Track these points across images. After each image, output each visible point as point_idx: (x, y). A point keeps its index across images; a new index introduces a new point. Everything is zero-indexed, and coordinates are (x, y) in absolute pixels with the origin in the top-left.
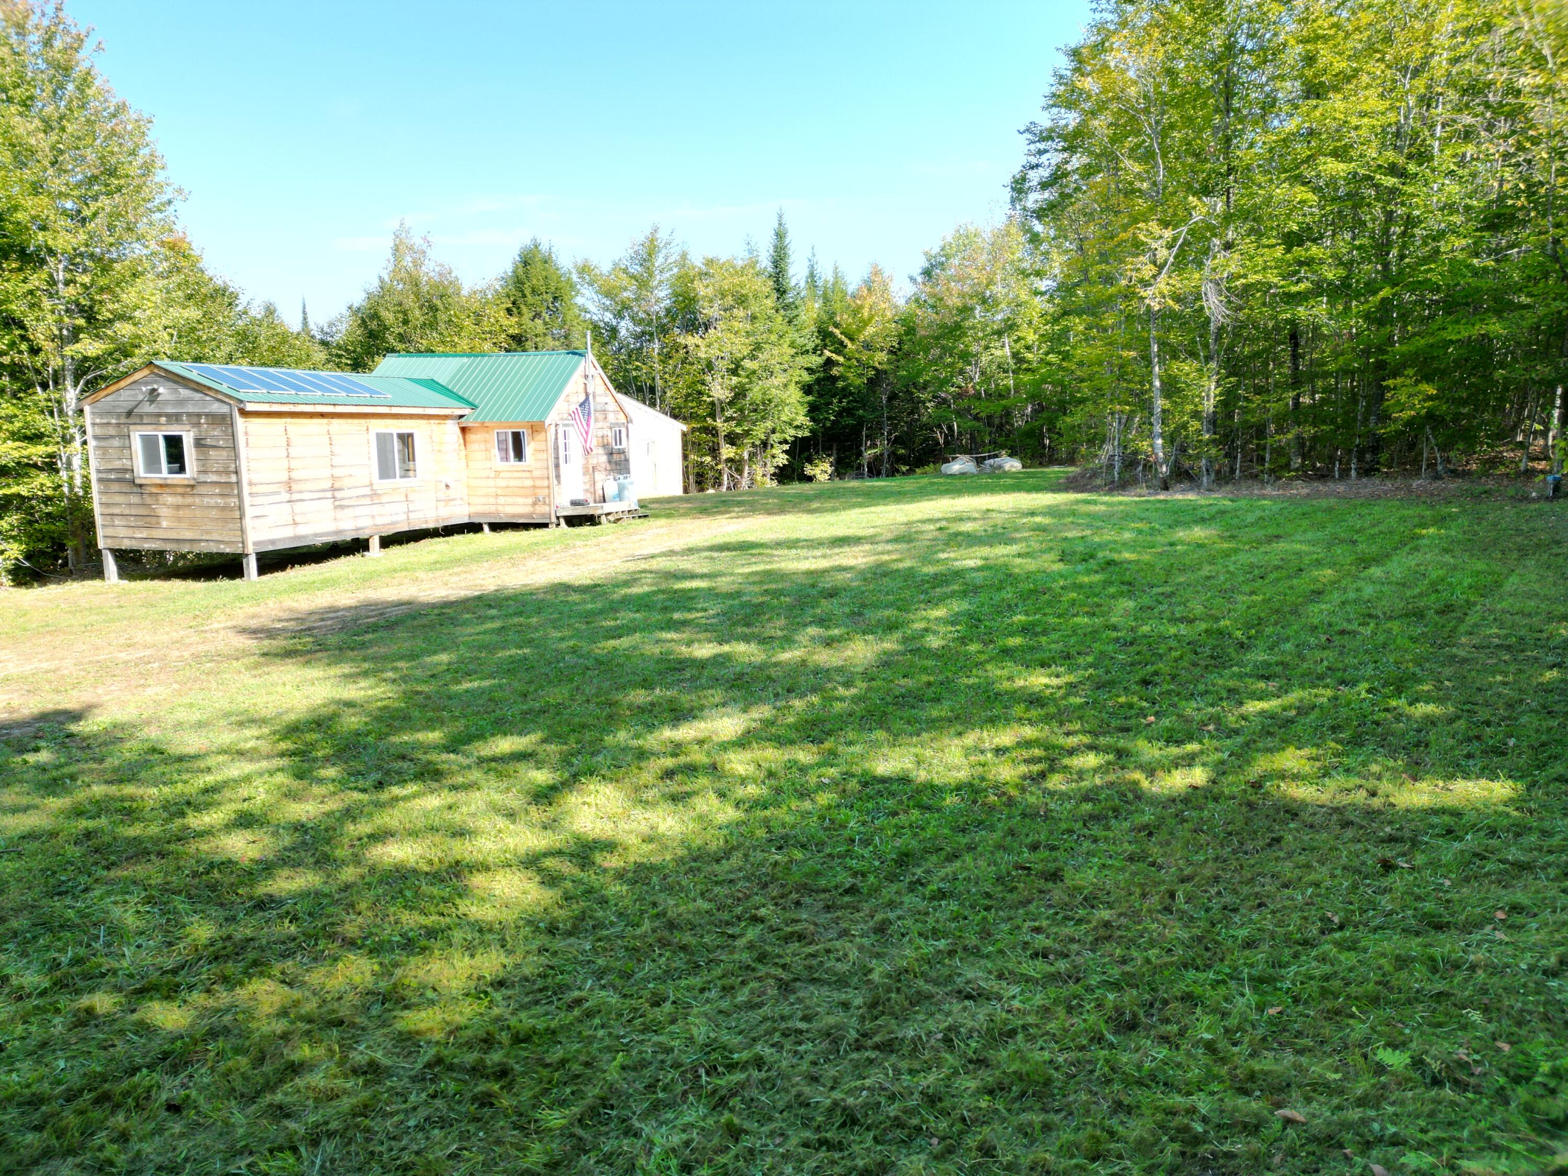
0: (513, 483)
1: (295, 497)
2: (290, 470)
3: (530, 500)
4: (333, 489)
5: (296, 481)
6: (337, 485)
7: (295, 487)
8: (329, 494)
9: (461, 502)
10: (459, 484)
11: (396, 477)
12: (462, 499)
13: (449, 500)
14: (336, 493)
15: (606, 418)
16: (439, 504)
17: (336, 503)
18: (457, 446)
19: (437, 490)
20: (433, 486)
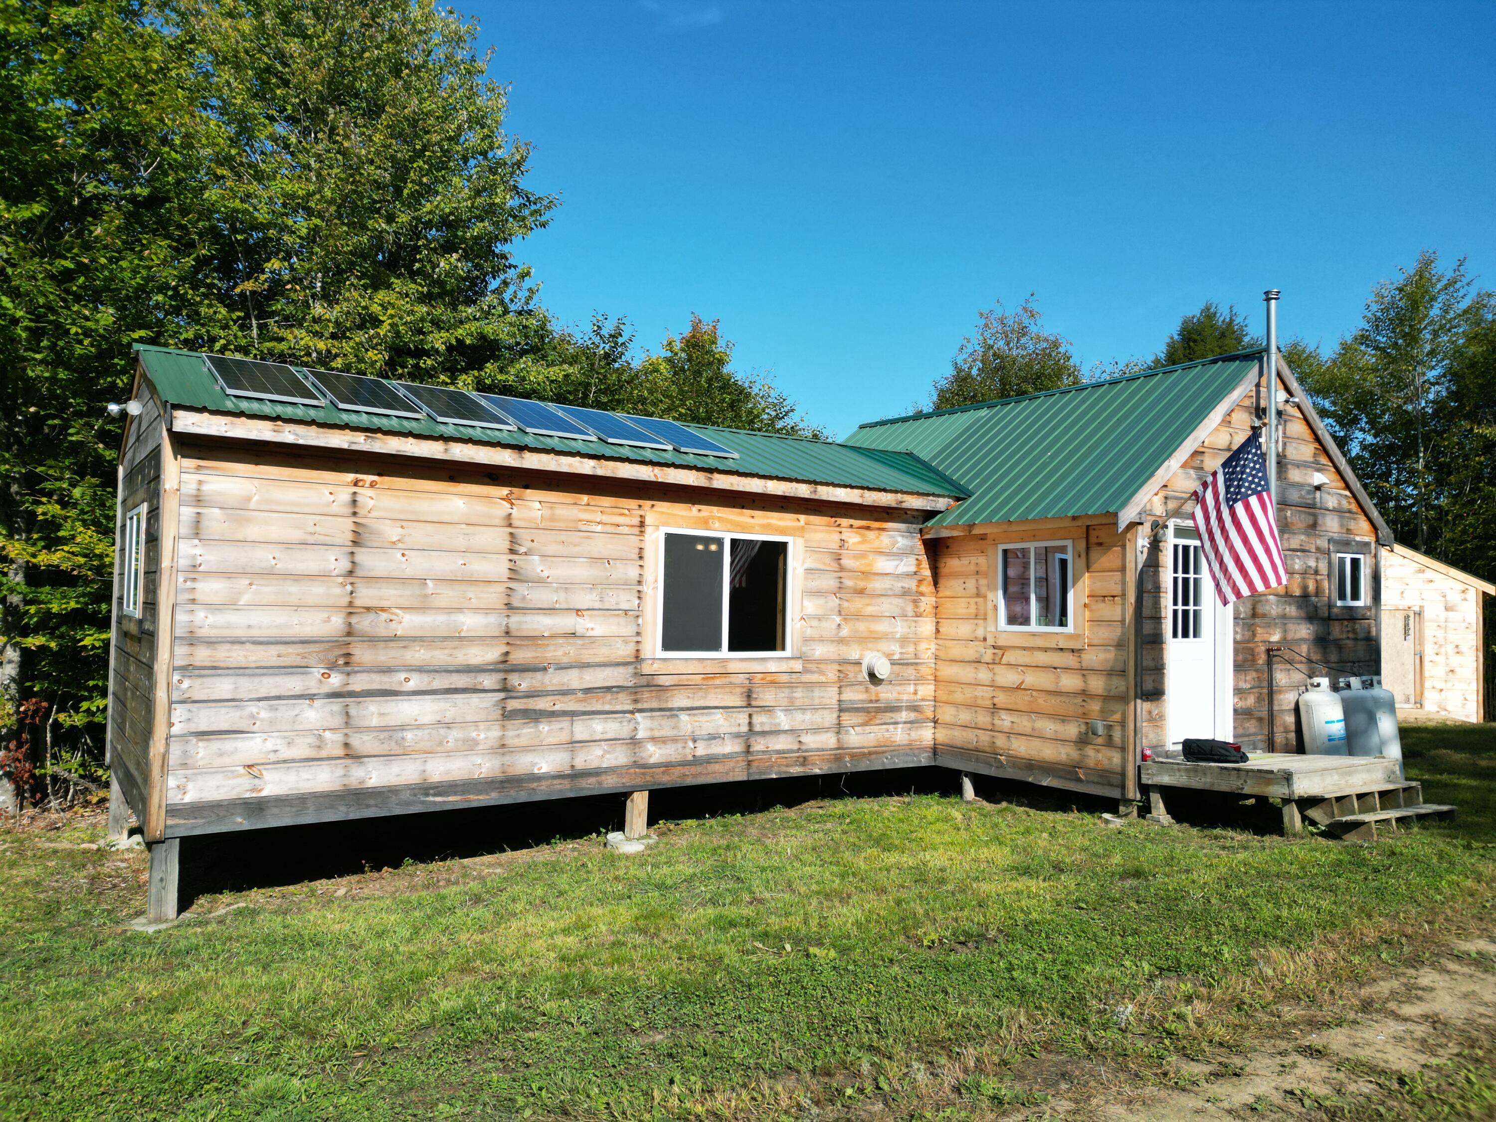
0: (1031, 679)
1: (359, 683)
2: (351, 609)
3: (1072, 730)
4: (505, 666)
5: (373, 640)
6: (520, 656)
7: (362, 654)
8: (489, 681)
9: (912, 716)
10: (910, 671)
11: (717, 647)
12: (915, 708)
13: (879, 710)
14: (514, 679)
15: (1314, 525)
16: (847, 718)
17: (513, 705)
18: (912, 584)
19: (842, 683)
20: (831, 674)
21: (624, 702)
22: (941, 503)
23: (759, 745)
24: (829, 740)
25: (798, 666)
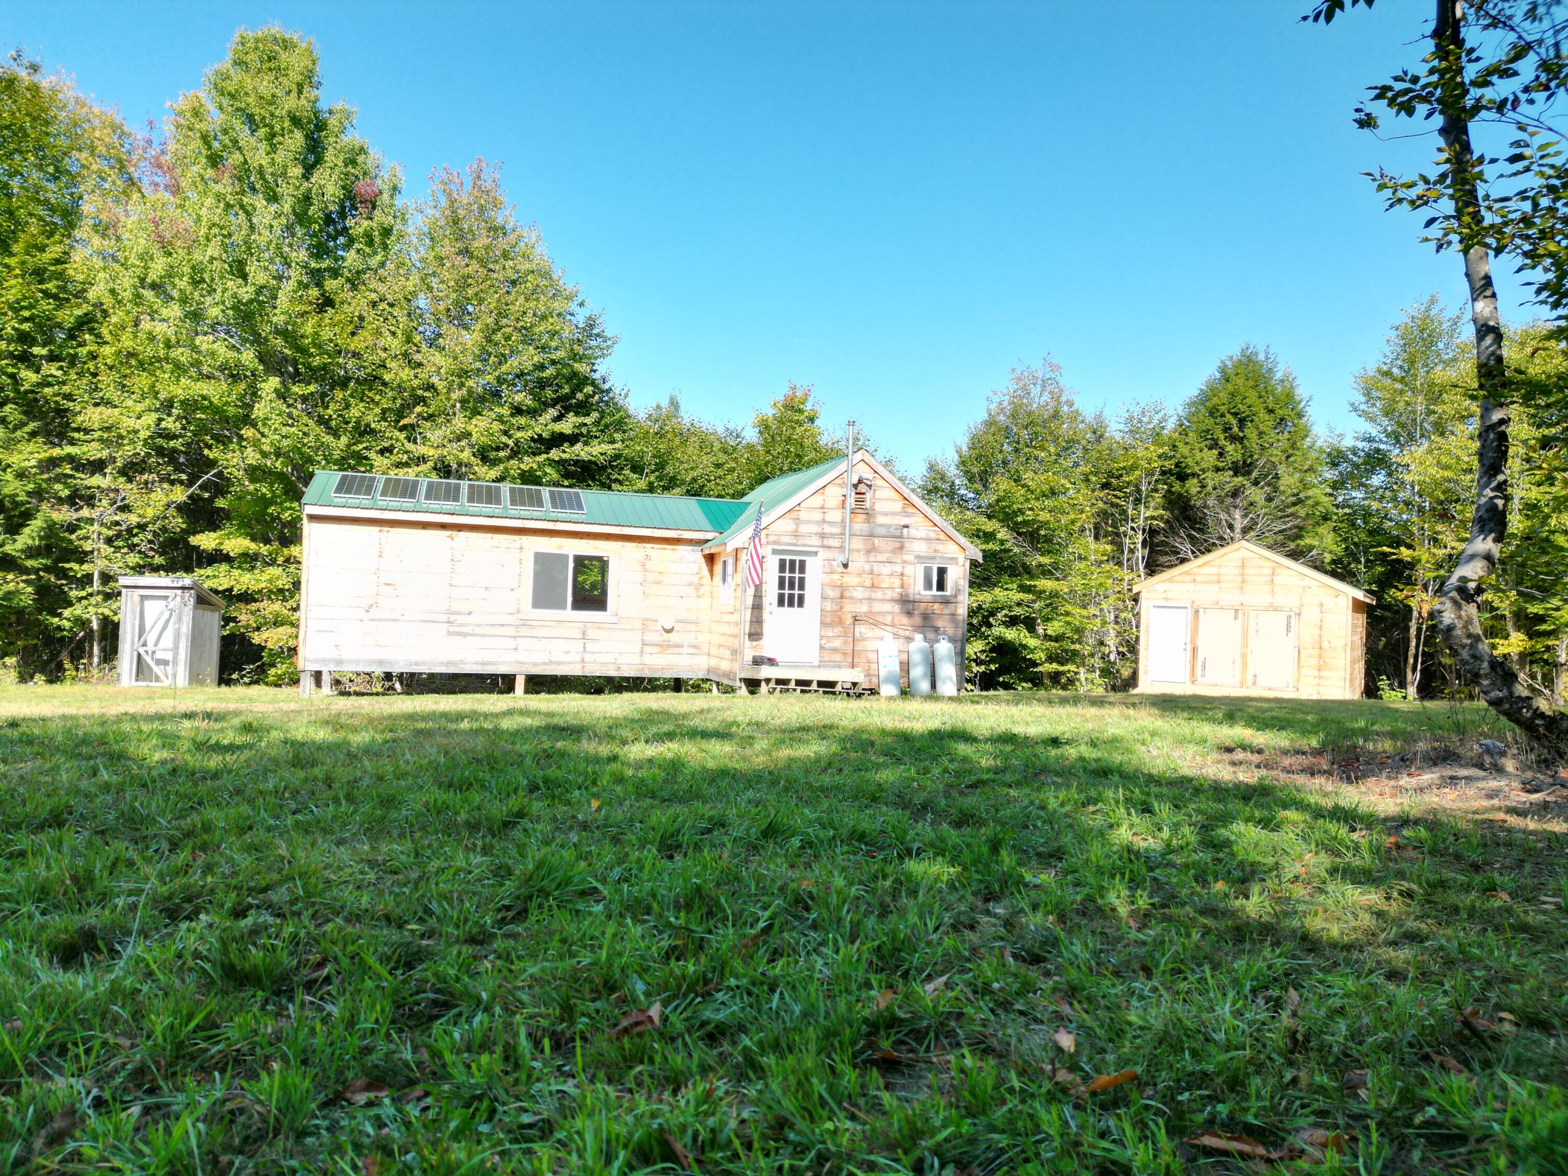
0: (726, 629)
2: (378, 584)
3: (730, 654)
4: (449, 612)
6: (456, 608)
8: (442, 618)
9: (694, 651)
10: (692, 627)
11: (565, 608)
12: (696, 647)
13: (669, 646)
14: (453, 618)
15: (902, 548)
16: (647, 649)
17: (452, 629)
18: (695, 579)
19: (644, 628)
20: (638, 624)
21: (511, 631)
22: (709, 536)
23: (588, 658)
24: (636, 660)
25: (615, 620)
